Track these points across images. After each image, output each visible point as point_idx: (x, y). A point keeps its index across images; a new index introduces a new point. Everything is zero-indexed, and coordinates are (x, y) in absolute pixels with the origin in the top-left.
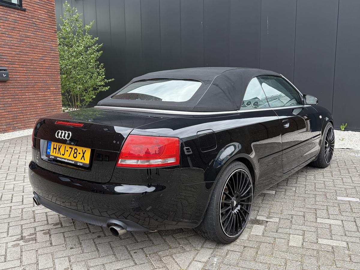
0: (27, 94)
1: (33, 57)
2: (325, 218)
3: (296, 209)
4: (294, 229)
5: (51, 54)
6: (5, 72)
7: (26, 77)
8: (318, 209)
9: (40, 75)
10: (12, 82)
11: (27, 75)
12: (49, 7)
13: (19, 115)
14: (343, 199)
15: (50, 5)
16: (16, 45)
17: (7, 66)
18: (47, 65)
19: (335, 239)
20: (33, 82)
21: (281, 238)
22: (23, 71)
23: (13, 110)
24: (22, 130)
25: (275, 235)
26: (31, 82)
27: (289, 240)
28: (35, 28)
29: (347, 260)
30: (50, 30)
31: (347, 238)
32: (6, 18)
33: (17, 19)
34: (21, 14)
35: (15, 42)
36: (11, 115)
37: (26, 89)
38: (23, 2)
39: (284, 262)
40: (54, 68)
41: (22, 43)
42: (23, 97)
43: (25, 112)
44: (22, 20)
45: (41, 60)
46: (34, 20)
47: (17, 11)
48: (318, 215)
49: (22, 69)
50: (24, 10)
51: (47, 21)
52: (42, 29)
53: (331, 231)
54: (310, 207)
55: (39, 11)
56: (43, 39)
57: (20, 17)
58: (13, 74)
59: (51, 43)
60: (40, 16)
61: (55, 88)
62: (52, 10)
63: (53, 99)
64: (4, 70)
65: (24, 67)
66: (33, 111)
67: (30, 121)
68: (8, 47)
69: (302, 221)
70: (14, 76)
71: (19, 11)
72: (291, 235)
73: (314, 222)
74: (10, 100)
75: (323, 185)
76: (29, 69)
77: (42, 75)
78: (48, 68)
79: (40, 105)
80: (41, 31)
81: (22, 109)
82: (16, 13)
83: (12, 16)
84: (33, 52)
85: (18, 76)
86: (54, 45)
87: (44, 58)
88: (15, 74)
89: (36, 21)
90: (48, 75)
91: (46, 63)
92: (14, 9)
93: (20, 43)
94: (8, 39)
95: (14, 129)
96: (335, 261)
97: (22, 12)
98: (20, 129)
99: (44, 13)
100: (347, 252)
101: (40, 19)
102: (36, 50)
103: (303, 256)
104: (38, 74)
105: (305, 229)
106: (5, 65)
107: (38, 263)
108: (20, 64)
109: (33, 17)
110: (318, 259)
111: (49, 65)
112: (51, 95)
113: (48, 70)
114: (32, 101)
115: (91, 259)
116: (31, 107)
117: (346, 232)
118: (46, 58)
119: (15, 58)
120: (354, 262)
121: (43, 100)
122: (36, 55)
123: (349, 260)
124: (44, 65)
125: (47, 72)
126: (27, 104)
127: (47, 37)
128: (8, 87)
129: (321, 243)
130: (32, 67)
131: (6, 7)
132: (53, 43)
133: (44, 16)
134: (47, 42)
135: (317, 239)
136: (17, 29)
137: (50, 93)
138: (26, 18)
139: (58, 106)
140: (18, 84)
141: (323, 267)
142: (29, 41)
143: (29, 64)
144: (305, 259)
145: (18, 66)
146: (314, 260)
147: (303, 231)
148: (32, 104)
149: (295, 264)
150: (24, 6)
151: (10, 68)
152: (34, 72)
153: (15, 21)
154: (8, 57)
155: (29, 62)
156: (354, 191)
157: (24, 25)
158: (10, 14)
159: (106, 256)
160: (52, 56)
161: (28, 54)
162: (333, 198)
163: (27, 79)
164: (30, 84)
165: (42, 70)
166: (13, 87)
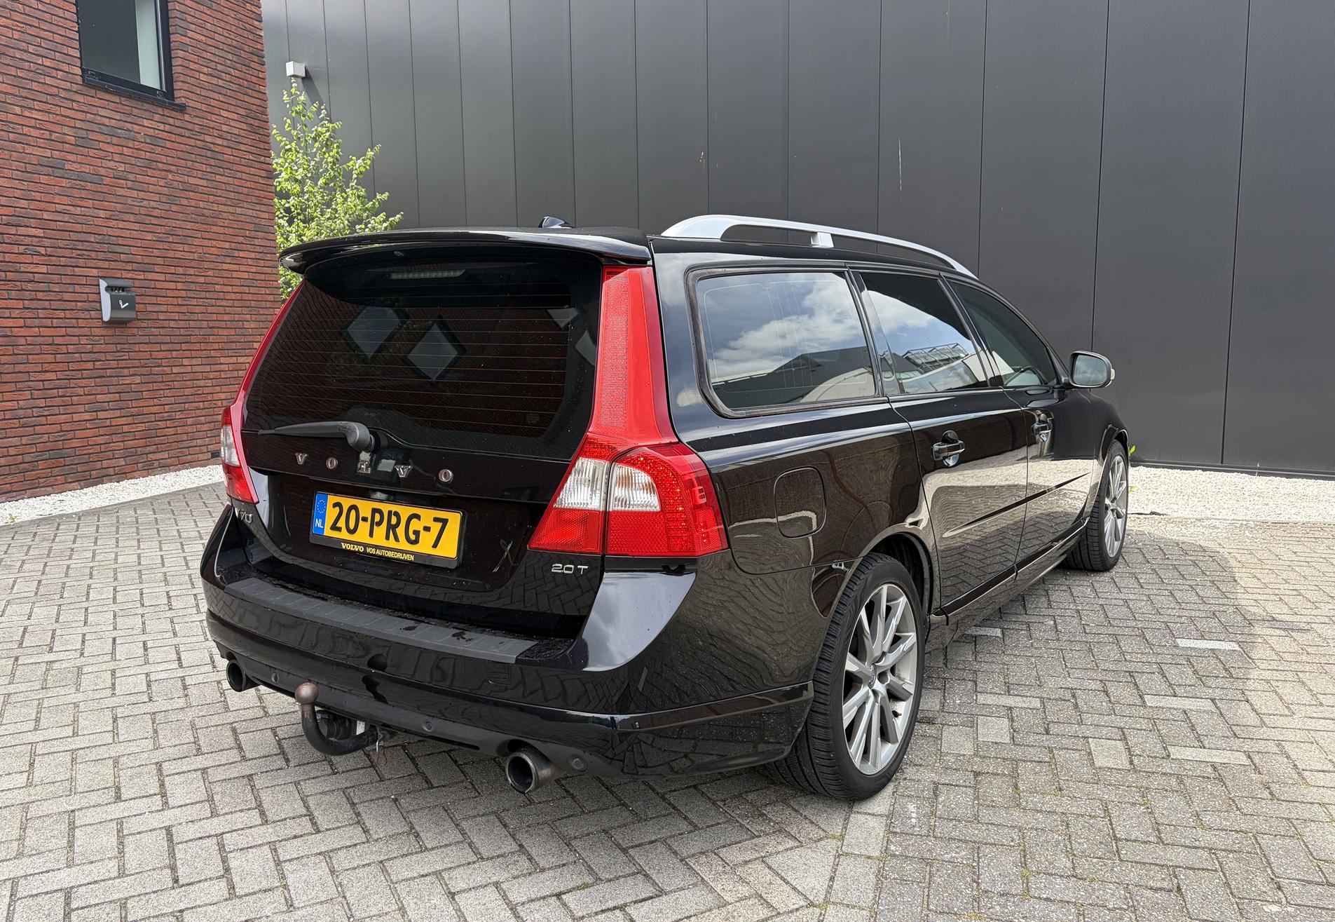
0: (186, 362)
1: (206, 250)
5: (257, 241)
6: (124, 293)
7: (184, 309)
9: (224, 303)
10: (143, 325)
11: (188, 303)
12: (252, 101)
13: (162, 424)
16: (156, 212)
17: (129, 275)
20: (205, 324)
22: (176, 293)
23: (146, 410)
24: (170, 471)
26: (198, 324)
32: (128, 130)
33: (159, 136)
34: (171, 121)
35: (153, 204)
36: (142, 427)
37: (184, 347)
38: (177, 85)
40: (263, 284)
41: (174, 208)
42: (175, 370)
43: (180, 417)
44: (173, 137)
46: (208, 139)
47: (160, 111)
49: (172, 285)
50: (182, 109)
52: (230, 166)
57: (169, 128)
58: (147, 300)
59: (258, 207)
60: (224, 128)
64: (123, 289)
65: (179, 280)
67: (194, 443)
68: (132, 218)
70: (150, 308)
71: (167, 112)
74: (137, 379)
78: (248, 282)
80: (229, 171)
81: (172, 408)
82: (157, 117)
83: (145, 124)
85: (163, 308)
86: (266, 215)
87: (236, 254)
88: (154, 300)
90: (248, 304)
92: (153, 103)
93: (166, 207)
94: (135, 194)
95: (150, 469)
97: (174, 114)
98: (165, 467)
99: (236, 117)
101: (225, 135)
102: (215, 229)
106: (125, 275)
108: (166, 269)
111: (251, 275)
113: (247, 290)
116: (197, 400)
118: (242, 254)
119: (152, 252)
122: (214, 243)
124: (235, 275)
125: (245, 297)
126: (187, 391)
127: (245, 191)
128: (131, 340)
131: (129, 97)
132: (263, 208)
134: (245, 205)
136: (160, 165)
138: (187, 133)
140: (162, 331)
142: (193, 203)
145: (162, 277)
148: (200, 392)
150: (180, 96)
151: (137, 283)
153: (154, 140)
154: (133, 250)
155: (193, 264)
157: (180, 154)
158: (139, 121)
160: (258, 249)
161: (190, 240)
163: (186, 318)
165: (229, 289)
166: (146, 339)
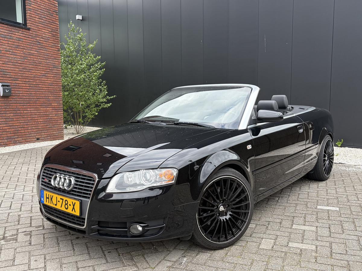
0: (28, 109)
1: (36, 74)
2: (301, 225)
3: (275, 216)
4: (268, 234)
5: (54, 71)
6: (8, 87)
7: (28, 93)
8: (296, 217)
9: (42, 91)
10: (14, 97)
11: (30, 91)
12: (53, 26)
13: (20, 129)
14: (322, 208)
15: (54, 24)
16: (19, 62)
17: (10, 82)
18: (50, 82)
19: (306, 243)
20: (35, 97)
21: (253, 242)
22: (26, 87)
23: (14, 124)
24: (22, 144)
25: (248, 238)
26: (33, 97)
27: (260, 244)
28: (39, 46)
29: (313, 261)
30: (53, 49)
31: (318, 242)
32: (10, 36)
33: (21, 38)
34: (25, 33)
35: (18, 59)
36: (13, 130)
37: (28, 104)
38: (28, 22)
39: (251, 262)
40: (56, 85)
41: (26, 60)
42: (25, 112)
43: (26, 127)
44: (26, 38)
45: (44, 77)
46: (38, 38)
48: (294, 222)
49: (25, 85)
50: (29, 29)
51: (51, 39)
52: (45, 47)
53: (303, 237)
54: (288, 214)
55: (43, 30)
56: (46, 56)
57: (24, 35)
58: (16, 89)
59: (54, 60)
60: (43, 35)
61: (56, 104)
62: (56, 29)
63: (54, 115)
64: (7, 86)
65: (27, 83)
66: (34, 125)
67: (31, 135)
68: (11, 64)
69: (277, 227)
70: (17, 92)
71: (24, 30)
72: (263, 239)
73: (289, 228)
74: (12, 115)
75: (306, 195)
76: (32, 85)
77: (44, 91)
78: (51, 84)
79: (41, 120)
80: (45, 49)
81: (23, 124)
82: (20, 32)
83: (16, 34)
84: (37, 69)
85: (21, 92)
86: (57, 63)
87: (47, 75)
88: (18, 89)
89: (40, 39)
90: (50, 91)
91: (49, 80)
92: (19, 28)
93: (23, 60)
94: (12, 56)
95: (15, 143)
96: (300, 262)
97: (26, 31)
98: (21, 143)
99: (48, 32)
100: (314, 254)
101: (43, 37)
102: (40, 67)
103: (270, 257)
104: (40, 91)
105: (279, 234)
106: (8, 81)
107: (15, 260)
108: (22, 80)
109: (37, 36)
110: (284, 260)
111: (52, 82)
112: (52, 111)
113: (50, 86)
114: (34, 116)
115: (66, 257)
116: (32, 121)
117: (318, 237)
118: (48, 75)
119: (18, 74)
120: (319, 263)
121: (44, 116)
122: (39, 72)
123: (315, 261)
124: (46, 82)
125: (49, 89)
126: (29, 119)
127: (50, 55)
128: (10, 102)
129: (291, 246)
130: (35, 83)
131: (11, 26)
132: (56, 60)
133: (48, 35)
134: (50, 59)
135: (288, 243)
136: (21, 47)
137: (51, 109)
138: (30, 37)
139: (59, 121)
140: (21, 100)
141: (287, 267)
142: (32, 59)
143: (31, 81)
144: (272, 260)
145: (21, 82)
146: (280, 261)
147: (276, 235)
148: (33, 119)
149: (261, 263)
150: (29, 25)
151: (12, 84)
152: (37, 88)
153: (19, 39)
154: (11, 74)
155: (32, 78)
156: (336, 201)
157: (28, 44)
158: (14, 33)
159: (80, 255)
160: (54, 73)
161: (31, 71)
162: (314, 207)
163: (29, 95)
164: (32, 100)
165: (44, 86)
166: (15, 102)
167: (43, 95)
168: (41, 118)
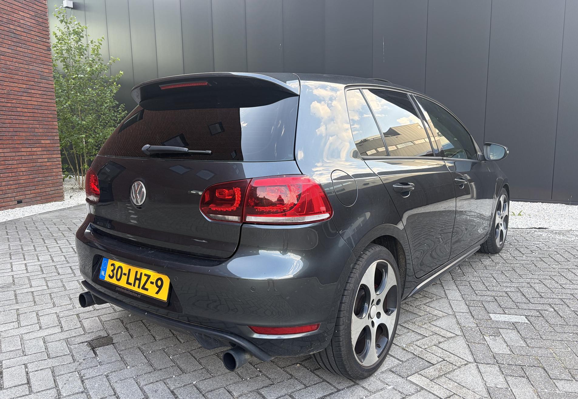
1: (11, 88)
5: (42, 85)
9: (23, 118)
12: (38, 8)
15: (39, 4)
18: (36, 103)
20: (11, 129)
30: (38, 46)
40: (46, 108)
45: (25, 94)
46: (12, 26)
55: (21, 13)
56: (27, 59)
59: (42, 66)
60: (22, 21)
61: (48, 142)
62: (43, 12)
63: (46, 160)
66: (12, 179)
76: (4, 109)
77: (26, 118)
78: (37, 107)
80: (25, 45)
87: (30, 91)
89: (16, 28)
90: (37, 119)
91: (34, 99)
99: (29, 16)
101: (22, 25)
104: (19, 118)
109: (10, 22)
112: (42, 153)
113: (36, 111)
116: (8, 172)
118: (33, 91)
121: (29, 161)
122: (16, 85)
124: (29, 102)
125: (35, 115)
127: (34, 56)
130: (9, 105)
132: (45, 67)
133: (30, 22)
134: (35, 64)
137: (40, 149)
139: (54, 170)
143: (3, 100)
148: (10, 167)
152: (13, 113)
160: (42, 89)
164: (7, 134)
165: (26, 110)
167: (25, 126)
168: (24, 165)
